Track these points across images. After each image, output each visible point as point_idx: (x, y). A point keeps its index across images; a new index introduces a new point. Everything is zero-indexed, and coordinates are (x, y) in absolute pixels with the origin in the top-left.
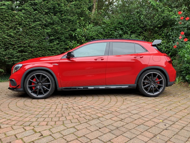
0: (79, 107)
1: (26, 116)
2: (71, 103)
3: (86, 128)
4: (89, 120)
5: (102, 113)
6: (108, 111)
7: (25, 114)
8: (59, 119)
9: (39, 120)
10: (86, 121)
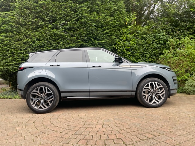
1: (66, 132)
2: (113, 119)
4: (135, 141)
6: (158, 131)
7: (65, 129)
8: (101, 137)
9: (79, 137)
10: (133, 142)
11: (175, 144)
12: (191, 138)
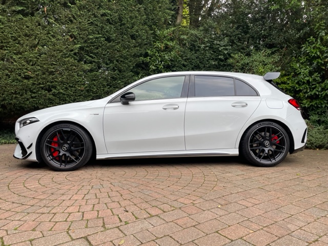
0: (121, 192)
1: (9, 207)
2: (111, 184)
3: (111, 241)
4: (125, 222)
5: (162, 207)
6: (175, 202)
7: (10, 203)
8: (68, 217)
9: (27, 217)
10: (119, 225)
11: (190, 225)
12: (221, 215)
